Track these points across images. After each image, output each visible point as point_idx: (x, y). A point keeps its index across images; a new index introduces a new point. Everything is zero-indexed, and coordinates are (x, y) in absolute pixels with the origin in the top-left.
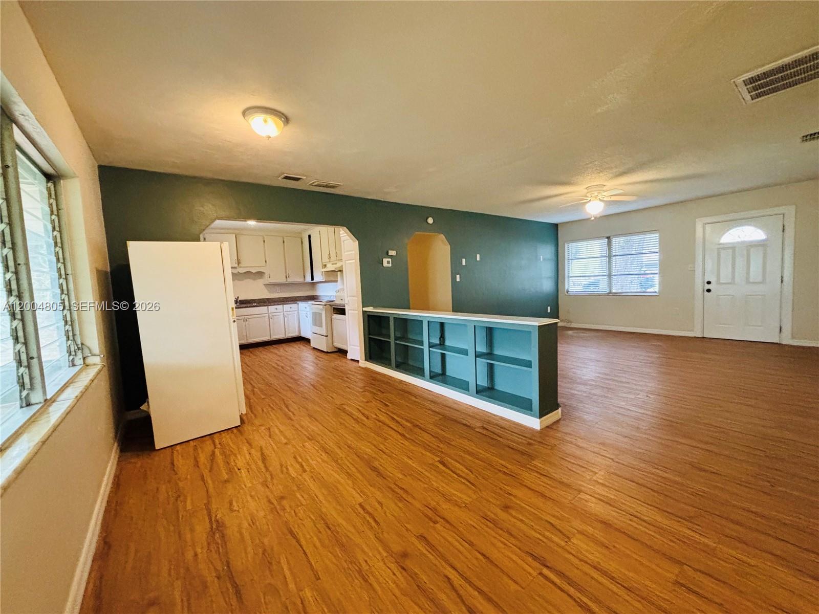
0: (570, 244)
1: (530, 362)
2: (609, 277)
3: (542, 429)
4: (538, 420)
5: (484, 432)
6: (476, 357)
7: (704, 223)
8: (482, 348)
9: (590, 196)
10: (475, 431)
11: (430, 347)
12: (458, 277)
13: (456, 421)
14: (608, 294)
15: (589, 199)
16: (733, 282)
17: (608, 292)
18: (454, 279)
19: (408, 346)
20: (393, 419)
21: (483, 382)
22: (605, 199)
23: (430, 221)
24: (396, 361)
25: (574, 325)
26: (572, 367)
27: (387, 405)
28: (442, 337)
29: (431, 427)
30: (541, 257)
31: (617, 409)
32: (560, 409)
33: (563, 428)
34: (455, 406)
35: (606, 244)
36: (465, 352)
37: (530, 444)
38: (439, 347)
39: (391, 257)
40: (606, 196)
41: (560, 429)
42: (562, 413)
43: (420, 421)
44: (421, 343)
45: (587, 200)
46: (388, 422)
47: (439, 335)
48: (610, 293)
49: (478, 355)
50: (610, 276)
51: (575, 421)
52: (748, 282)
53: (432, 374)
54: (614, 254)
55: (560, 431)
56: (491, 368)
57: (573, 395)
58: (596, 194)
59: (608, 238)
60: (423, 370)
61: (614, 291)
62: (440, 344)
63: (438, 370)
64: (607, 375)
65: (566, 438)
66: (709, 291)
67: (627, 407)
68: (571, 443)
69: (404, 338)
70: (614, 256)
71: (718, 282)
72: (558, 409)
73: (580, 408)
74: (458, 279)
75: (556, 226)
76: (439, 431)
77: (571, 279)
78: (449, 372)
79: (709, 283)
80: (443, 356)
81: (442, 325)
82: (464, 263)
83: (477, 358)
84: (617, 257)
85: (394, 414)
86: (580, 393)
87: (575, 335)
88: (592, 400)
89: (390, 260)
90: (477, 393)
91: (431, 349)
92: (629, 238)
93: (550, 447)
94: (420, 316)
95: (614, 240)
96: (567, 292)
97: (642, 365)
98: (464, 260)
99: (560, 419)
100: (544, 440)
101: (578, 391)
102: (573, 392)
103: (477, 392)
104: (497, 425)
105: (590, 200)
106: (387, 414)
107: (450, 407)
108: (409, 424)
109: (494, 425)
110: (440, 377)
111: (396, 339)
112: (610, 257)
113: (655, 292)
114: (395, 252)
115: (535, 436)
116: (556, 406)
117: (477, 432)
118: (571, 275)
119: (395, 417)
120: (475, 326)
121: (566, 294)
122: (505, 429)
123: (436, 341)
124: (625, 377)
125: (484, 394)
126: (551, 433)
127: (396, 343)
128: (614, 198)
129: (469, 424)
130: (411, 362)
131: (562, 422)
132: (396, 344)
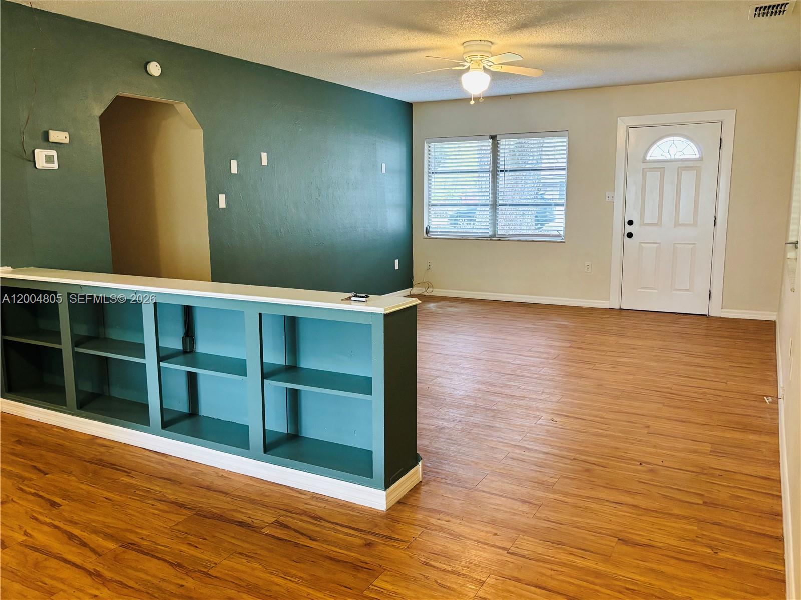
0: (432, 145)
1: (369, 381)
2: (493, 208)
3: (389, 510)
4: (383, 493)
5: (280, 533)
6: (264, 377)
7: (627, 126)
8: (276, 357)
9: (469, 60)
10: (262, 534)
11: (160, 359)
12: (222, 198)
13: (221, 518)
14: (491, 238)
15: (467, 65)
16: (659, 224)
17: (491, 233)
18: (212, 202)
19: (106, 358)
20: (71, 537)
21: (279, 424)
22: (493, 69)
23: (154, 69)
24: (78, 391)
25: (437, 292)
26: (437, 373)
27: (54, 505)
28: (189, 335)
29: (165, 542)
30: (384, 165)
31: (509, 450)
32: (420, 463)
33: (425, 500)
34: (219, 483)
35: (489, 148)
36: (238, 368)
37: (369, 545)
38: (181, 358)
39: (57, 146)
40: (495, 63)
41: (421, 505)
42: (423, 470)
43: (139, 531)
44: (140, 350)
45: (464, 66)
46: (56, 546)
47: (180, 331)
48: (494, 236)
49: (267, 373)
50: (494, 206)
51: (446, 484)
52: (677, 224)
53: (166, 418)
54: (502, 168)
55: (421, 508)
56: (294, 398)
57: (440, 429)
58: (479, 58)
59: (493, 138)
60: (144, 408)
61: (500, 233)
62: (185, 352)
63: (181, 405)
64: (491, 385)
65: (433, 521)
66: (630, 235)
67: (526, 445)
68: (442, 529)
69: (97, 338)
70: (501, 171)
71: (643, 224)
72: (417, 464)
73: (452, 455)
74: (222, 204)
75: (408, 107)
76: (184, 548)
77: (432, 208)
78: (205, 410)
79: (631, 223)
80: (192, 379)
81: (188, 312)
82: (234, 170)
83: (266, 381)
84: (506, 174)
85: (75, 524)
86: (451, 425)
87: (438, 310)
88: (471, 437)
89: (53, 153)
90: (265, 452)
91: (162, 364)
92: (523, 141)
93: (404, 546)
94: (136, 292)
95: (502, 142)
96: (427, 233)
97: (541, 363)
98: (234, 164)
99: (421, 482)
100: (393, 532)
101: (448, 421)
102: (441, 423)
103: (267, 449)
104: (305, 513)
105: (468, 69)
106: (56, 527)
107: (208, 489)
108: (111, 546)
109: (301, 515)
110: (186, 424)
111: (77, 342)
112: (495, 172)
113: (559, 236)
114: (66, 134)
115: (376, 526)
116: (415, 460)
117: (267, 535)
118: (433, 202)
119: (76, 532)
120: (260, 315)
121: (425, 236)
122: (322, 519)
123: (176, 344)
124: (519, 388)
125: (279, 450)
126: (406, 514)
127: (77, 353)
128: (506, 69)
129: (249, 521)
130: (116, 392)
131: (424, 488)
132: (76, 355)
